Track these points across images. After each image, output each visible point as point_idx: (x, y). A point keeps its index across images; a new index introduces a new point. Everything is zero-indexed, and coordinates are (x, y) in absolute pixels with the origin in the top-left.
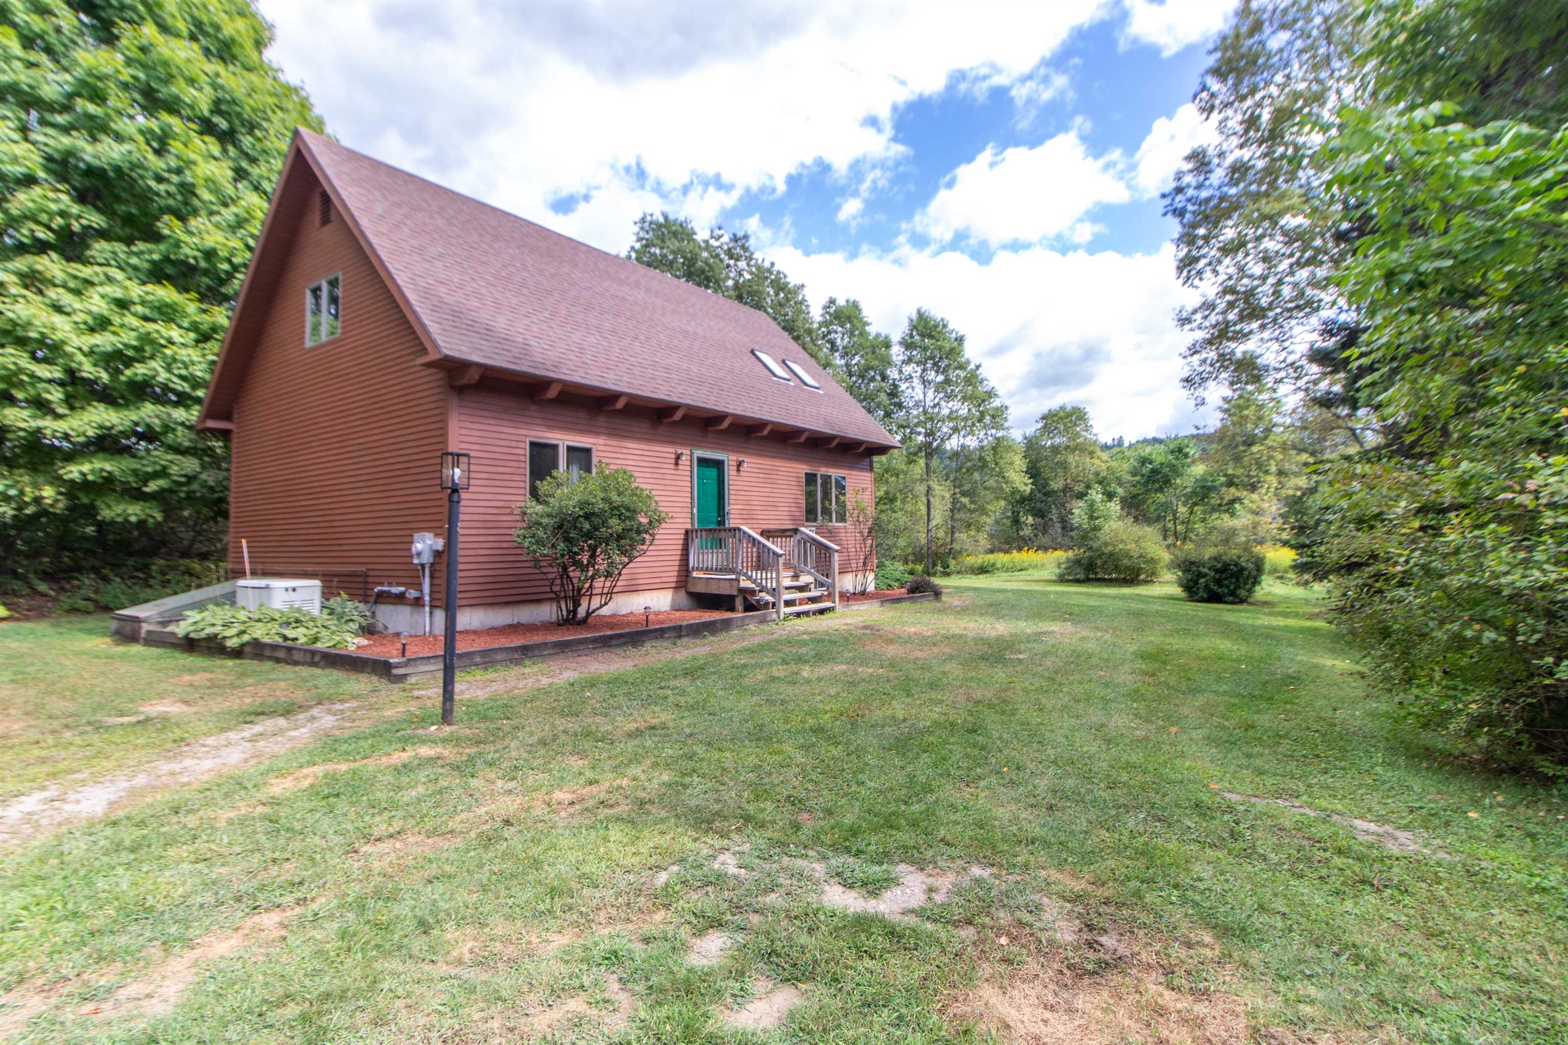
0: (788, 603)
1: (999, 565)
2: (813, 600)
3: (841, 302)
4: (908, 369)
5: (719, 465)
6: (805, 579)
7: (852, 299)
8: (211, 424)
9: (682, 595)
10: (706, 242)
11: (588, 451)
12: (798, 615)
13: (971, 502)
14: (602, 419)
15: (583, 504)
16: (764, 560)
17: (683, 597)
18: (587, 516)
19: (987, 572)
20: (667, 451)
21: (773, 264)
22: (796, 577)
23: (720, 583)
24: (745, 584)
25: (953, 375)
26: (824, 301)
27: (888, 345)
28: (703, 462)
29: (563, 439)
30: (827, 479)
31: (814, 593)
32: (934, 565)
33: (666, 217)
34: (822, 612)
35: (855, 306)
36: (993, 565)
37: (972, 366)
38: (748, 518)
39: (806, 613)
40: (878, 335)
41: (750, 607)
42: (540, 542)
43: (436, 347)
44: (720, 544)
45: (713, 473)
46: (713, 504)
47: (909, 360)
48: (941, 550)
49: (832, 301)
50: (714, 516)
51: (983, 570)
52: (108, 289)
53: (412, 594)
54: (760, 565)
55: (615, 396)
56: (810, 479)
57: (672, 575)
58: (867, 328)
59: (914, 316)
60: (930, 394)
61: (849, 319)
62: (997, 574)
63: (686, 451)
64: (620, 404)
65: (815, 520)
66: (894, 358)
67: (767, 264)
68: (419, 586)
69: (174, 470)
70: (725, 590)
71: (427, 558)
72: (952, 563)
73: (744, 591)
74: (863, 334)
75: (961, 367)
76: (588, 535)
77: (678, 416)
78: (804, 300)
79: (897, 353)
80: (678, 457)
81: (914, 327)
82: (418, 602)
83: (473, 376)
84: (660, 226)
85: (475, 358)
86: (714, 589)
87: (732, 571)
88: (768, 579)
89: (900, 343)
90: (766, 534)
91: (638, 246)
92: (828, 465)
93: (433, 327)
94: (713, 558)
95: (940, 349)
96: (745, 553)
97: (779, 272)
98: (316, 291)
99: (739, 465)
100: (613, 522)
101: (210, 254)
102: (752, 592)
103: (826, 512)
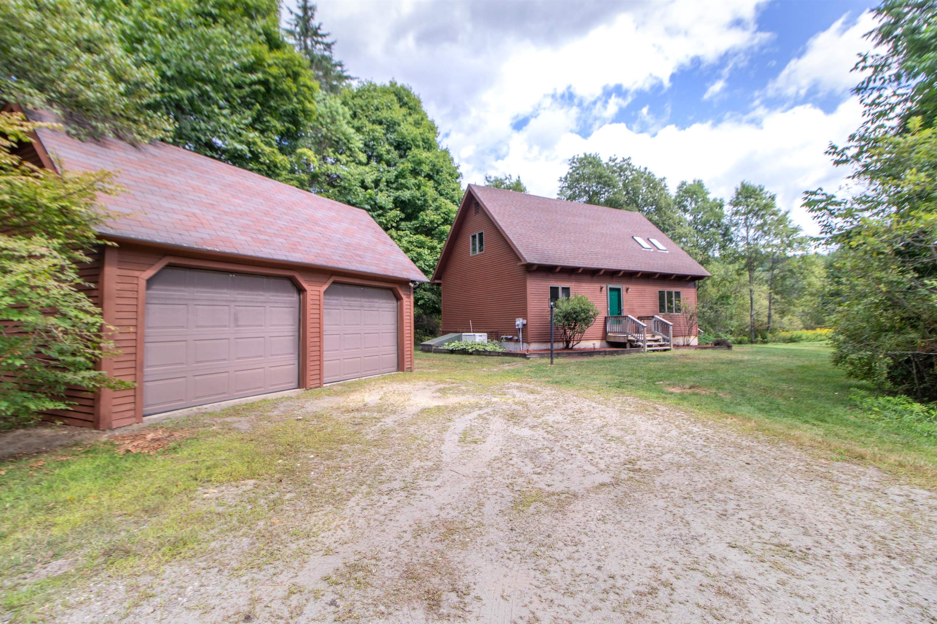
0: (649, 346)
1: (804, 337)
2: (661, 345)
3: (690, 182)
4: (735, 218)
5: (619, 290)
6: (657, 337)
7: (697, 179)
8: (436, 281)
9: (604, 342)
10: (607, 164)
11: (568, 288)
12: (654, 351)
13: (782, 298)
14: (573, 277)
15: (573, 309)
16: (638, 329)
17: (604, 343)
18: (575, 313)
19: (795, 341)
20: (597, 286)
21: (646, 169)
22: (653, 336)
23: (620, 338)
24: (630, 338)
25: (769, 219)
26: (678, 184)
27: (721, 206)
28: (612, 289)
29: (560, 285)
30: (670, 294)
31: (662, 343)
32: (756, 336)
33: (585, 154)
34: (665, 350)
35: (699, 184)
36: (800, 337)
37: (782, 213)
38: (632, 312)
39: (657, 350)
40: (715, 200)
41: (632, 346)
42: (559, 321)
43: (525, 260)
44: (619, 322)
45: (616, 293)
46: (616, 307)
47: (736, 213)
48: (761, 328)
49: (684, 184)
50: (616, 311)
51: (792, 340)
52: (406, 238)
53: (516, 338)
54: (638, 332)
55: (578, 268)
56: (661, 294)
57: (600, 334)
58: (708, 196)
59: (739, 186)
60: (752, 232)
61: (694, 193)
62: (802, 342)
63: (604, 286)
64: (580, 271)
65: (664, 311)
66: (725, 213)
67: (642, 170)
68: (518, 336)
69: (426, 297)
70: (622, 340)
71: (521, 326)
72: (769, 336)
73: (630, 341)
74: (705, 200)
75: (774, 214)
76: (575, 319)
77: (602, 273)
78: (665, 186)
79: (727, 210)
80: (601, 288)
81: (739, 194)
82: (517, 341)
83: (535, 268)
84: (582, 159)
85: (536, 262)
86: (617, 340)
87: (625, 333)
88: (640, 337)
89: (730, 204)
90: (640, 318)
91: (571, 171)
92: (671, 287)
93: (523, 253)
94: (617, 328)
95: (758, 205)
96: (629, 327)
97: (649, 173)
98: (474, 237)
99: (627, 289)
100: (583, 314)
101: (432, 222)
102: (633, 341)
103: (670, 309)
